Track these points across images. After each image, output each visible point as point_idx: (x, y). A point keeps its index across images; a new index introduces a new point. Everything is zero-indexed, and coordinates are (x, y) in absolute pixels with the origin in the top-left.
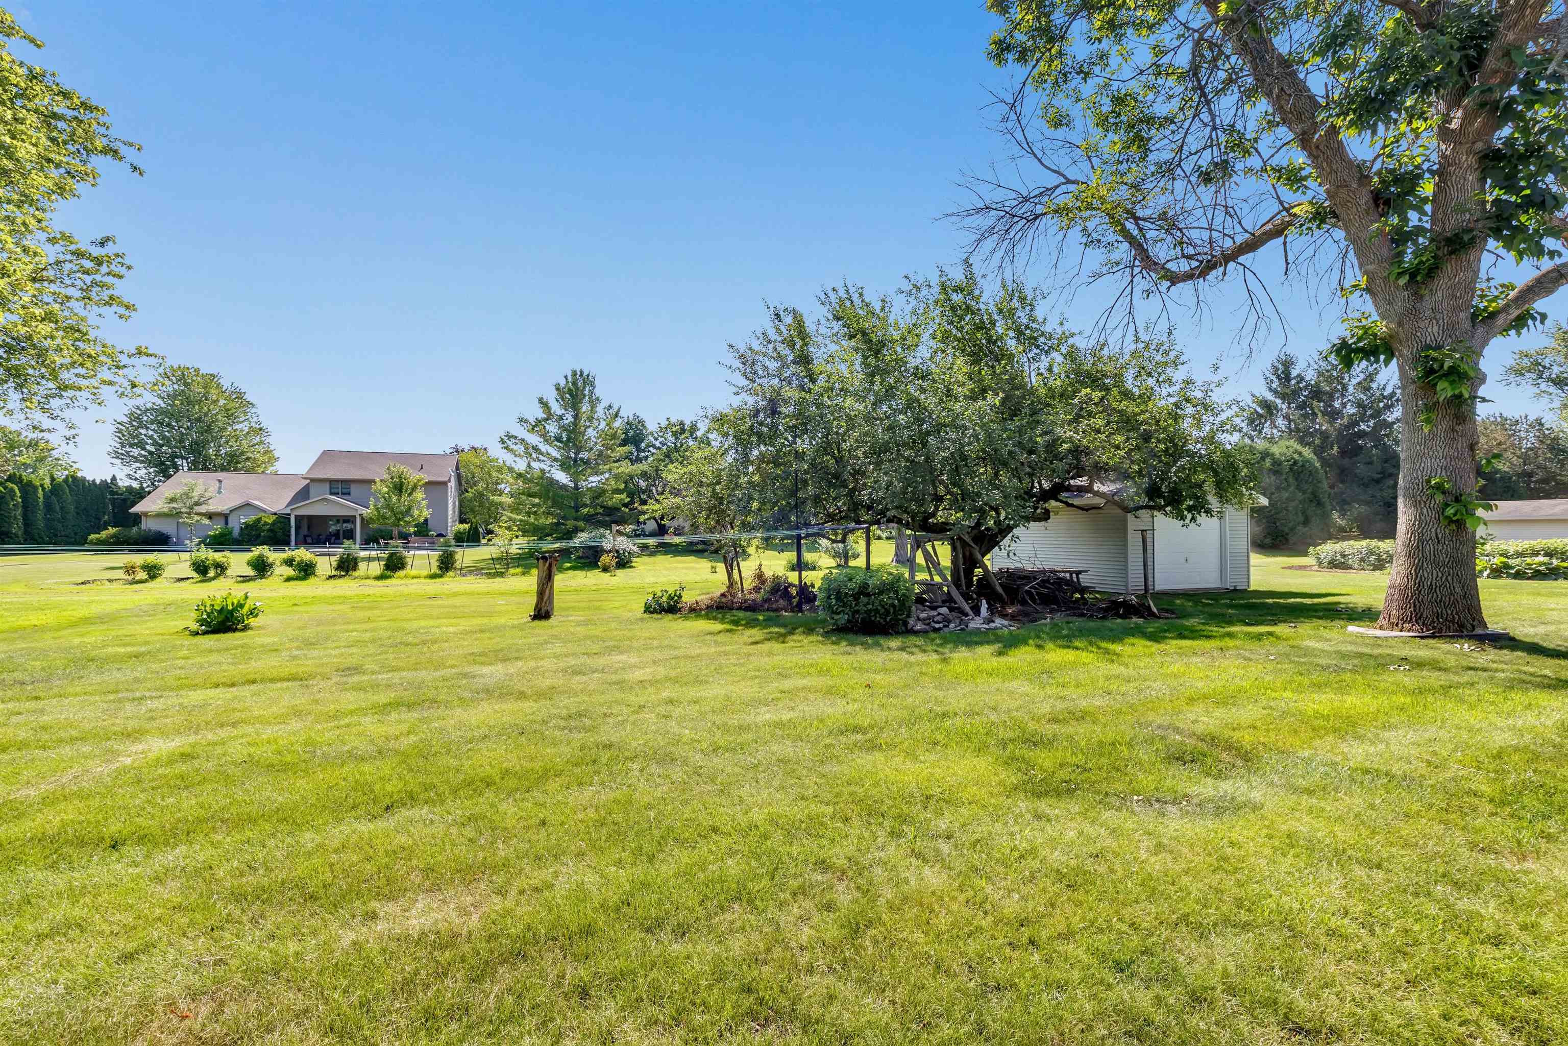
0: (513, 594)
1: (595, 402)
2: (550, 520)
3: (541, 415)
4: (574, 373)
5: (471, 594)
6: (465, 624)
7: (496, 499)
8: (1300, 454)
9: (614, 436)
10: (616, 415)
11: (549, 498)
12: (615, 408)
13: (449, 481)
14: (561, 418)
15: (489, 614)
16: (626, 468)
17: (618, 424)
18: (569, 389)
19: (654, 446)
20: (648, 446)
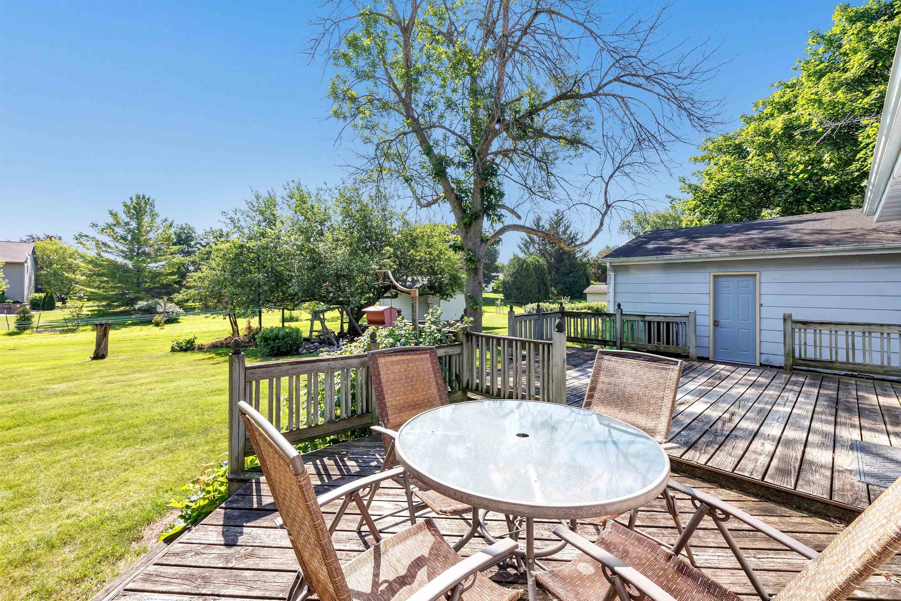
0: (81, 344)
1: (154, 216)
2: (117, 291)
3: (111, 220)
4: (138, 197)
5: (47, 345)
6: (40, 365)
7: (71, 276)
8: (538, 262)
9: (168, 239)
10: (171, 225)
11: (115, 277)
12: (170, 220)
13: (26, 262)
14: (127, 224)
15: (61, 358)
16: (178, 259)
17: (172, 231)
18: (134, 207)
19: (201, 244)
20: (195, 244)
